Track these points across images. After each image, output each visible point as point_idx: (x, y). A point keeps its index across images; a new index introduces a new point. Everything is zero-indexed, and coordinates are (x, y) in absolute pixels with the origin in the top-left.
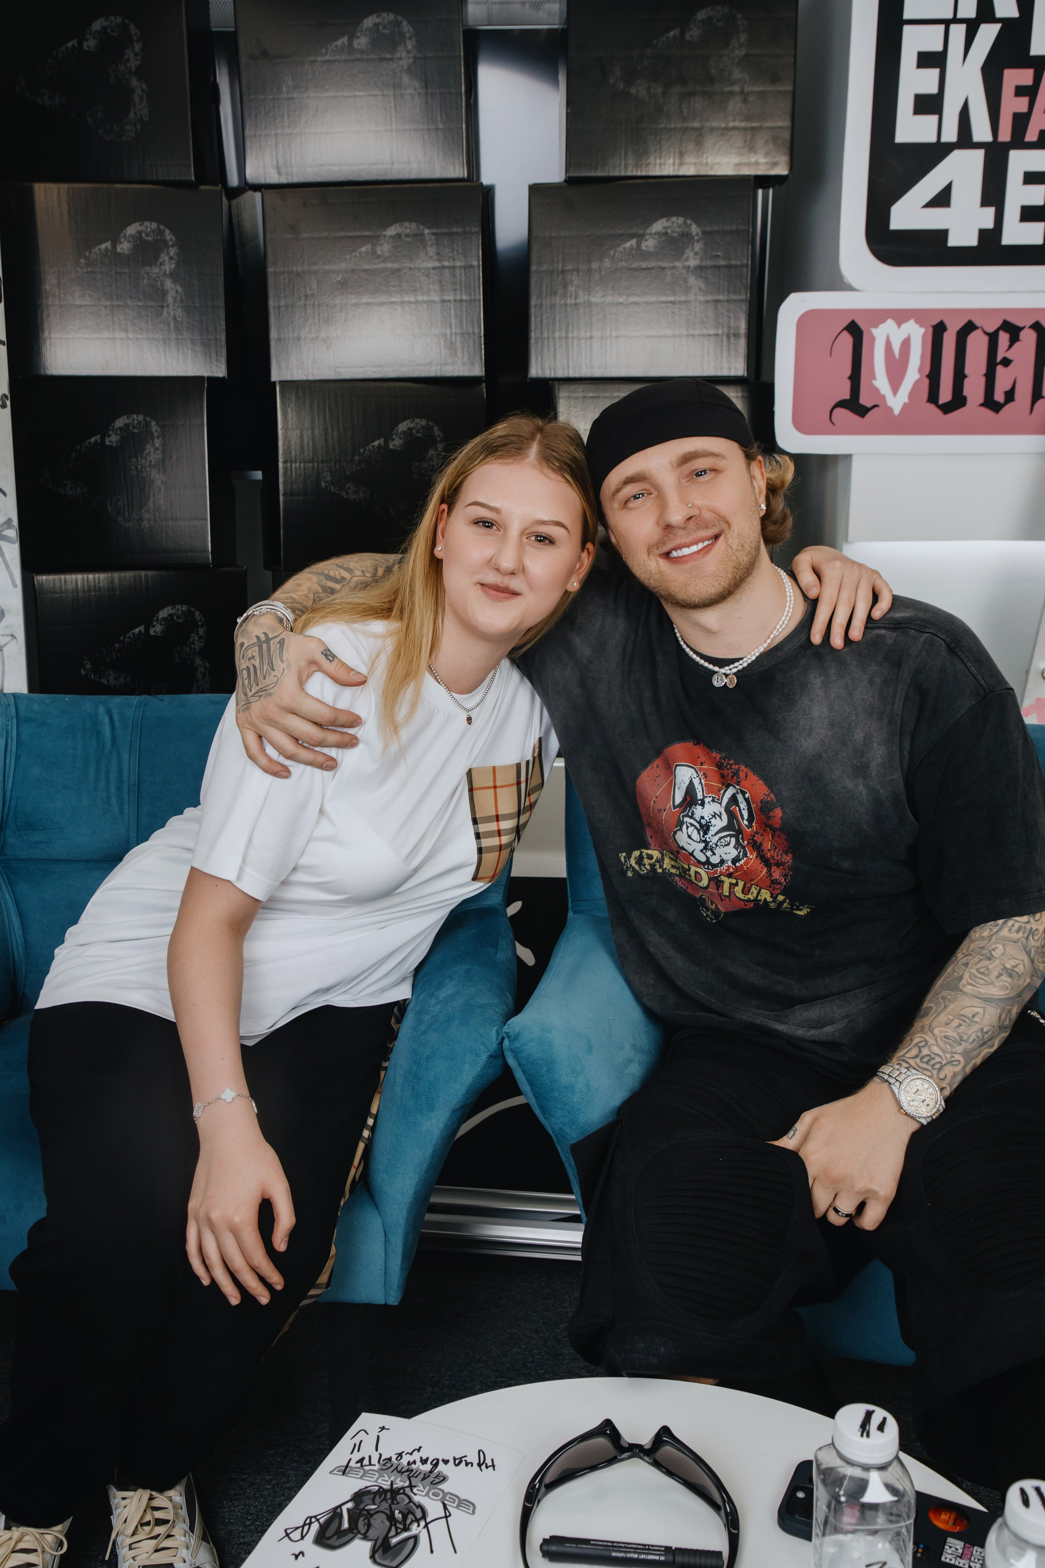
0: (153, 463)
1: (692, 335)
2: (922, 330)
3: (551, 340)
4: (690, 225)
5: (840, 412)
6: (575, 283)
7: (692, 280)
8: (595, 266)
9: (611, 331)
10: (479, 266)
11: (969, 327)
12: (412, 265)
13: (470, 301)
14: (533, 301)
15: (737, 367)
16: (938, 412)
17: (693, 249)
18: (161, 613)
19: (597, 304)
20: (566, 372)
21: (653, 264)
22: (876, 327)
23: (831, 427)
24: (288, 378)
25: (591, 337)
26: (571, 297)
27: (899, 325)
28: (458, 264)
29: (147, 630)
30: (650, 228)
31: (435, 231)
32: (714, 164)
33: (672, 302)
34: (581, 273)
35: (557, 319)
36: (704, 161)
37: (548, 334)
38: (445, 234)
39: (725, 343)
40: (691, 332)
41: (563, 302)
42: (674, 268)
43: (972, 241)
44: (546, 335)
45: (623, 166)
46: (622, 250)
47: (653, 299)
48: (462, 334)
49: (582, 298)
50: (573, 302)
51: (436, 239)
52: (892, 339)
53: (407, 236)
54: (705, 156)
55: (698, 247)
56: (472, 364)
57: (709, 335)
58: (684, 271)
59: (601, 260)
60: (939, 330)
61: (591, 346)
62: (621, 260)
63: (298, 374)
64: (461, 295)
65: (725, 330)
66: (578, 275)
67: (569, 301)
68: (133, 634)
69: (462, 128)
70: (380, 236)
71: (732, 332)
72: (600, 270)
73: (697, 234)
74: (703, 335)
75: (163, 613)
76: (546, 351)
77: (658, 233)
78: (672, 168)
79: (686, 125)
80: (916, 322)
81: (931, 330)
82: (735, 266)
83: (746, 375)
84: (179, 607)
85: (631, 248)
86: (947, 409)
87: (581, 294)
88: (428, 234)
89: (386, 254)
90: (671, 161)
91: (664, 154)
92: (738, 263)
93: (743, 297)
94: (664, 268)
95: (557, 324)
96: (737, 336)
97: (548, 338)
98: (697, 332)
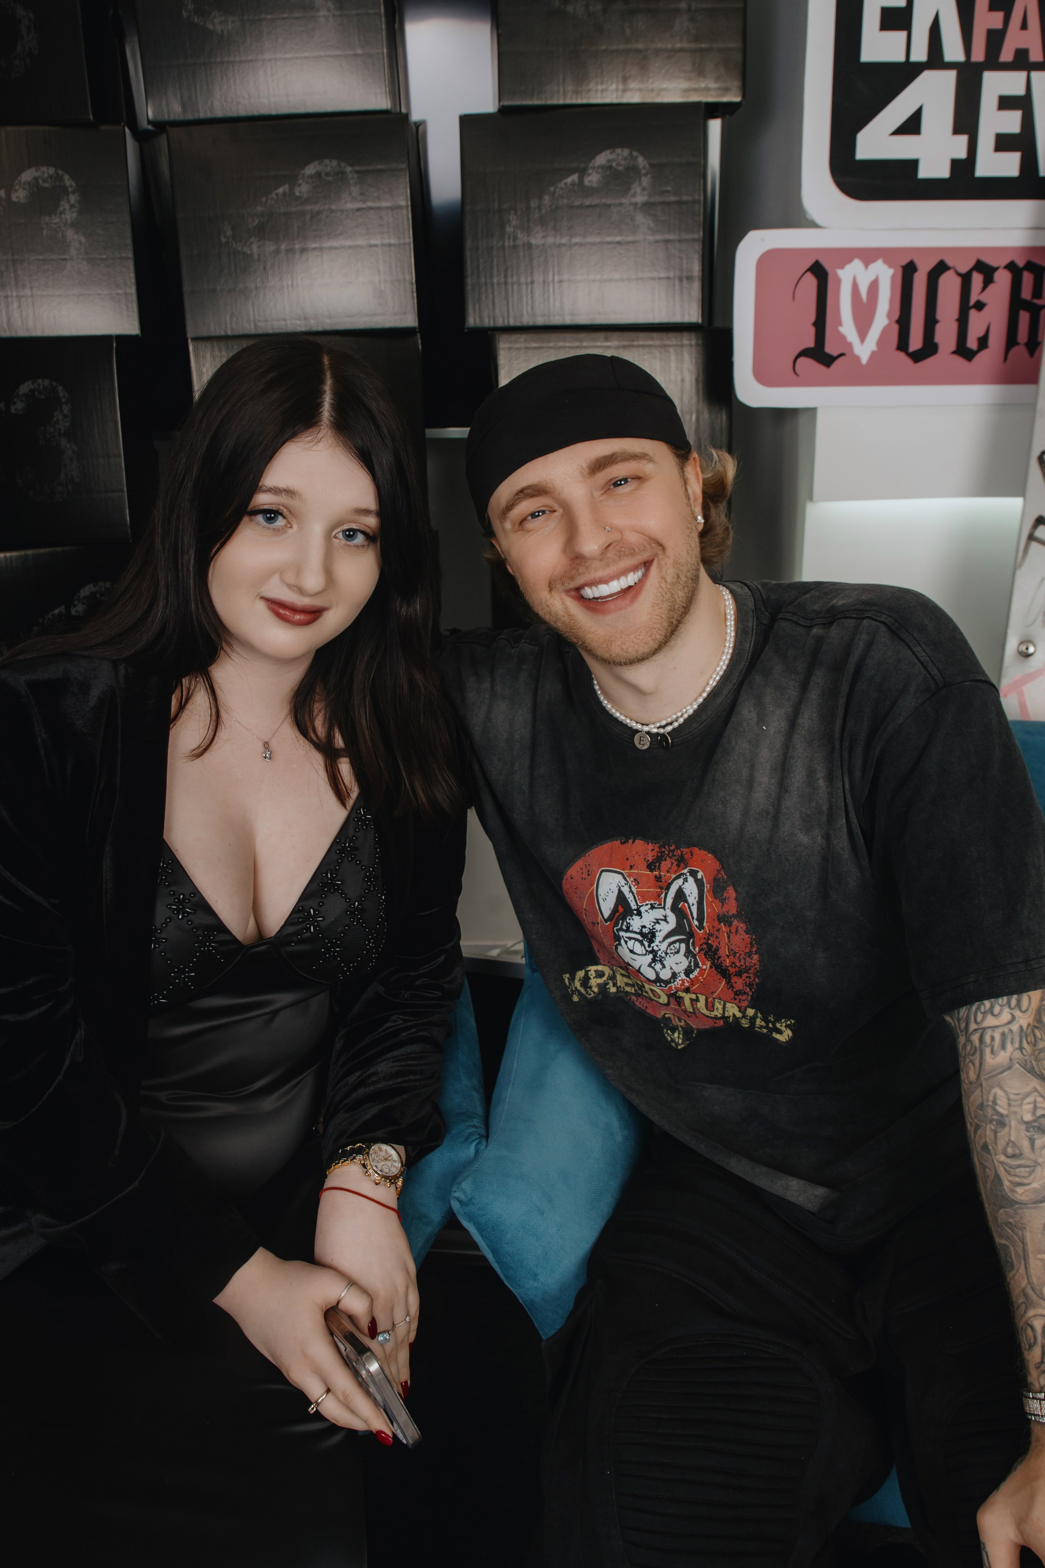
0: (62, 431)
1: (642, 279)
2: (891, 272)
3: (489, 286)
4: (637, 157)
5: (804, 361)
6: (514, 223)
7: (640, 218)
8: (533, 204)
9: (554, 275)
10: (407, 207)
11: (941, 268)
12: (333, 207)
13: (400, 245)
14: (469, 244)
15: (692, 314)
16: (908, 361)
17: (640, 184)
18: (82, 591)
19: (538, 246)
20: (506, 321)
21: (594, 201)
22: (842, 267)
23: (795, 378)
24: (205, 333)
25: (532, 282)
26: (509, 238)
27: (867, 265)
28: (384, 204)
29: (68, 610)
30: (593, 161)
31: (357, 168)
32: (661, 90)
33: (618, 243)
34: (519, 213)
35: (495, 263)
36: (651, 86)
37: (486, 280)
38: (368, 172)
39: (677, 287)
40: (640, 275)
41: (500, 244)
42: (620, 205)
43: (944, 172)
44: (483, 280)
45: (561, 93)
46: (564, 186)
47: (598, 239)
48: (392, 282)
49: (522, 237)
50: (512, 244)
51: (359, 178)
52: (859, 281)
53: (327, 174)
54: (651, 80)
55: (645, 181)
56: (405, 313)
57: (660, 278)
58: (631, 208)
59: (540, 198)
60: (909, 270)
61: (532, 292)
62: (562, 197)
63: (214, 330)
64: (389, 239)
65: (678, 273)
66: (516, 214)
67: (507, 243)
68: (53, 615)
69: (383, 53)
70: (298, 175)
71: (685, 274)
72: (539, 208)
73: (644, 168)
74: (653, 279)
75: (85, 592)
76: (484, 298)
77: (602, 167)
78: (615, 95)
79: (629, 46)
80: (885, 262)
81: (900, 271)
82: (686, 203)
83: (700, 321)
84: (102, 584)
85: (573, 184)
86: (917, 357)
87: (519, 234)
88: (351, 172)
89: (305, 196)
90: (614, 86)
91: (606, 79)
92: (690, 198)
93: (696, 236)
94: (610, 206)
95: (495, 269)
96: (690, 278)
97: (486, 284)
98: (647, 275)
